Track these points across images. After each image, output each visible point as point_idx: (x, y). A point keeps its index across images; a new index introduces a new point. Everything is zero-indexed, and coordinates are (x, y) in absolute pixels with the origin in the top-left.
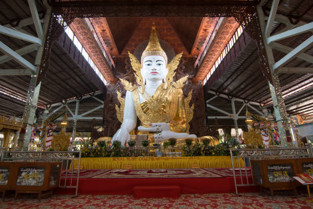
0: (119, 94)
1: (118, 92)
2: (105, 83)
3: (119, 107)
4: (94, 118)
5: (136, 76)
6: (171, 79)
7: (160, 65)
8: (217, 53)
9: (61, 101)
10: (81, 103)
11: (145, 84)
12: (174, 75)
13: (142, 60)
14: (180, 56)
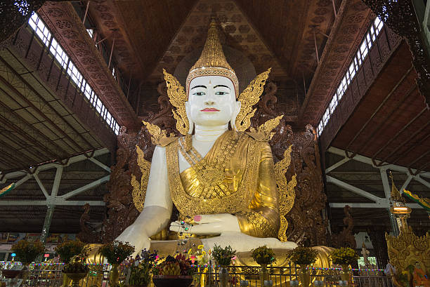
0: (141, 154)
1: (138, 150)
2: (117, 130)
3: (139, 180)
4: (88, 202)
5: (175, 117)
6: (247, 123)
7: (221, 93)
8: (339, 69)
9: (27, 168)
10: (65, 171)
11: (193, 133)
12: (252, 115)
13: (187, 84)
14: (265, 76)
